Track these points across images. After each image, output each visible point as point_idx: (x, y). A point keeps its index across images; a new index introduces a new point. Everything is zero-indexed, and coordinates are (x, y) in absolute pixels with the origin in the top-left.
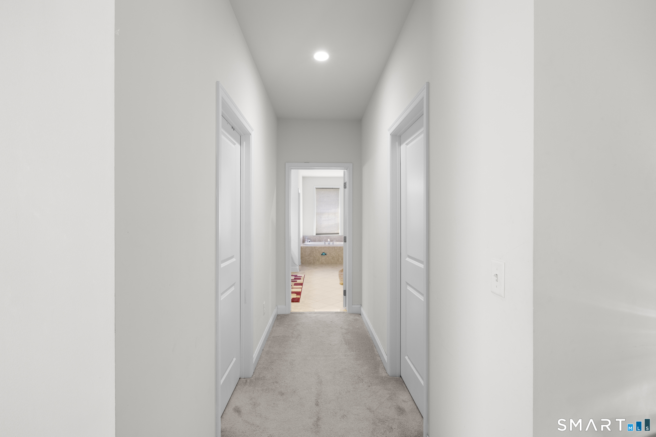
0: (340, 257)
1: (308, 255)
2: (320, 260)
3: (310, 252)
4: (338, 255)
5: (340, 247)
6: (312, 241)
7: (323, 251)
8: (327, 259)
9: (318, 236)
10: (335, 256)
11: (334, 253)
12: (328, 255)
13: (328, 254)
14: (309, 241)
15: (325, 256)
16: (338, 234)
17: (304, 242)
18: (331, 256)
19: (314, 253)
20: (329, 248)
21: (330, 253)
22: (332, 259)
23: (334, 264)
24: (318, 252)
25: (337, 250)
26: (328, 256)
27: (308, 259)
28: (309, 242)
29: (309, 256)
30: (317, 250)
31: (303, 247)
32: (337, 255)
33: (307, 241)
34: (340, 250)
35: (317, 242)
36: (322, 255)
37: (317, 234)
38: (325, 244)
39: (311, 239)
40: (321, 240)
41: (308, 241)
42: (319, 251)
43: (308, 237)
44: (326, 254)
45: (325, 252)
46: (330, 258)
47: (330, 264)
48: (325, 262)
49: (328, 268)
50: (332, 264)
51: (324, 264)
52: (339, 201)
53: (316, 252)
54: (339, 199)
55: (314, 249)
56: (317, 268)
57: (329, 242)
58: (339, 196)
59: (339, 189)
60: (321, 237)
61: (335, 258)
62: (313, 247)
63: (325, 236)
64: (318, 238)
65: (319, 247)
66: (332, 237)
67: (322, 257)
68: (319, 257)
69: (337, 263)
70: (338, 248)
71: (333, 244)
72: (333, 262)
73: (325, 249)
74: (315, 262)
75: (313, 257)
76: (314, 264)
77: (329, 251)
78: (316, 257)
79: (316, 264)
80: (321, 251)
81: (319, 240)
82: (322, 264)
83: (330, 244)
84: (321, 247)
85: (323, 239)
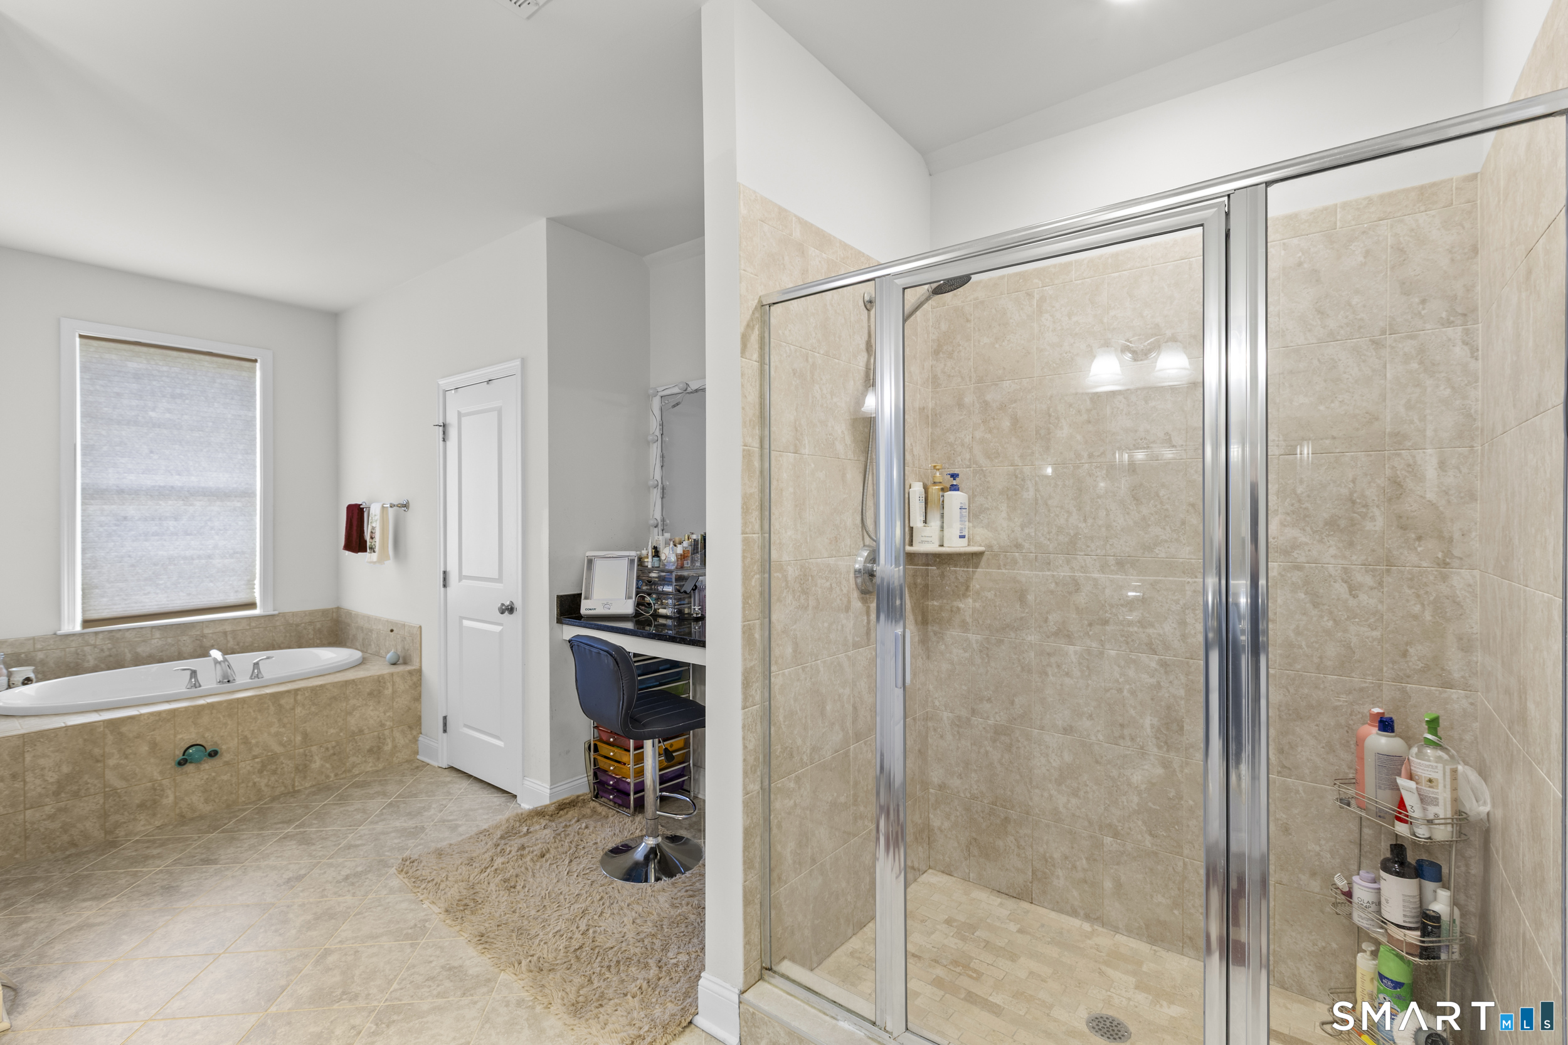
0: (314, 749)
1: (53, 788)
2: (166, 800)
3: (67, 769)
4: (305, 735)
7: (188, 735)
8: (226, 777)
9: (96, 633)
10: (279, 749)
11: (273, 730)
12: (227, 757)
13: (229, 746)
14: (24, 672)
15: (208, 765)
16: (252, 605)
18: (255, 757)
19: (111, 762)
20: (233, 708)
21: (245, 741)
22: (261, 772)
23: (271, 798)
24: (144, 749)
25: (298, 710)
26: (227, 763)
27: (51, 817)
28: (27, 681)
29: (57, 793)
30: (138, 736)
32: (299, 738)
33: (4, 679)
34: (313, 709)
36: (180, 762)
37: (88, 623)
38: (196, 684)
39: (45, 656)
40: (129, 656)
41: (18, 678)
42: (154, 745)
43: (14, 651)
44: (213, 754)
45: (204, 738)
46: (248, 768)
47: (247, 804)
48: (207, 801)
49: (266, 852)
50: (265, 804)
51: (202, 817)
52: (255, 425)
53: (132, 756)
54: (254, 417)
55: (110, 738)
56: (183, 890)
57: (223, 664)
58: (255, 401)
59: (256, 361)
60: (127, 634)
61: (282, 758)
62: (104, 728)
63: (153, 628)
64: (97, 643)
65: (152, 714)
66: (206, 631)
67: (178, 778)
68: (160, 779)
69: (293, 786)
70: (299, 697)
71: (257, 680)
72: (267, 785)
73: (205, 719)
74: (125, 825)
75: (105, 792)
76: (113, 844)
77: (238, 730)
78: (126, 792)
79: (130, 840)
80: (175, 737)
81: (111, 659)
82: (182, 828)
83: (231, 679)
84: (173, 713)
85: (139, 650)
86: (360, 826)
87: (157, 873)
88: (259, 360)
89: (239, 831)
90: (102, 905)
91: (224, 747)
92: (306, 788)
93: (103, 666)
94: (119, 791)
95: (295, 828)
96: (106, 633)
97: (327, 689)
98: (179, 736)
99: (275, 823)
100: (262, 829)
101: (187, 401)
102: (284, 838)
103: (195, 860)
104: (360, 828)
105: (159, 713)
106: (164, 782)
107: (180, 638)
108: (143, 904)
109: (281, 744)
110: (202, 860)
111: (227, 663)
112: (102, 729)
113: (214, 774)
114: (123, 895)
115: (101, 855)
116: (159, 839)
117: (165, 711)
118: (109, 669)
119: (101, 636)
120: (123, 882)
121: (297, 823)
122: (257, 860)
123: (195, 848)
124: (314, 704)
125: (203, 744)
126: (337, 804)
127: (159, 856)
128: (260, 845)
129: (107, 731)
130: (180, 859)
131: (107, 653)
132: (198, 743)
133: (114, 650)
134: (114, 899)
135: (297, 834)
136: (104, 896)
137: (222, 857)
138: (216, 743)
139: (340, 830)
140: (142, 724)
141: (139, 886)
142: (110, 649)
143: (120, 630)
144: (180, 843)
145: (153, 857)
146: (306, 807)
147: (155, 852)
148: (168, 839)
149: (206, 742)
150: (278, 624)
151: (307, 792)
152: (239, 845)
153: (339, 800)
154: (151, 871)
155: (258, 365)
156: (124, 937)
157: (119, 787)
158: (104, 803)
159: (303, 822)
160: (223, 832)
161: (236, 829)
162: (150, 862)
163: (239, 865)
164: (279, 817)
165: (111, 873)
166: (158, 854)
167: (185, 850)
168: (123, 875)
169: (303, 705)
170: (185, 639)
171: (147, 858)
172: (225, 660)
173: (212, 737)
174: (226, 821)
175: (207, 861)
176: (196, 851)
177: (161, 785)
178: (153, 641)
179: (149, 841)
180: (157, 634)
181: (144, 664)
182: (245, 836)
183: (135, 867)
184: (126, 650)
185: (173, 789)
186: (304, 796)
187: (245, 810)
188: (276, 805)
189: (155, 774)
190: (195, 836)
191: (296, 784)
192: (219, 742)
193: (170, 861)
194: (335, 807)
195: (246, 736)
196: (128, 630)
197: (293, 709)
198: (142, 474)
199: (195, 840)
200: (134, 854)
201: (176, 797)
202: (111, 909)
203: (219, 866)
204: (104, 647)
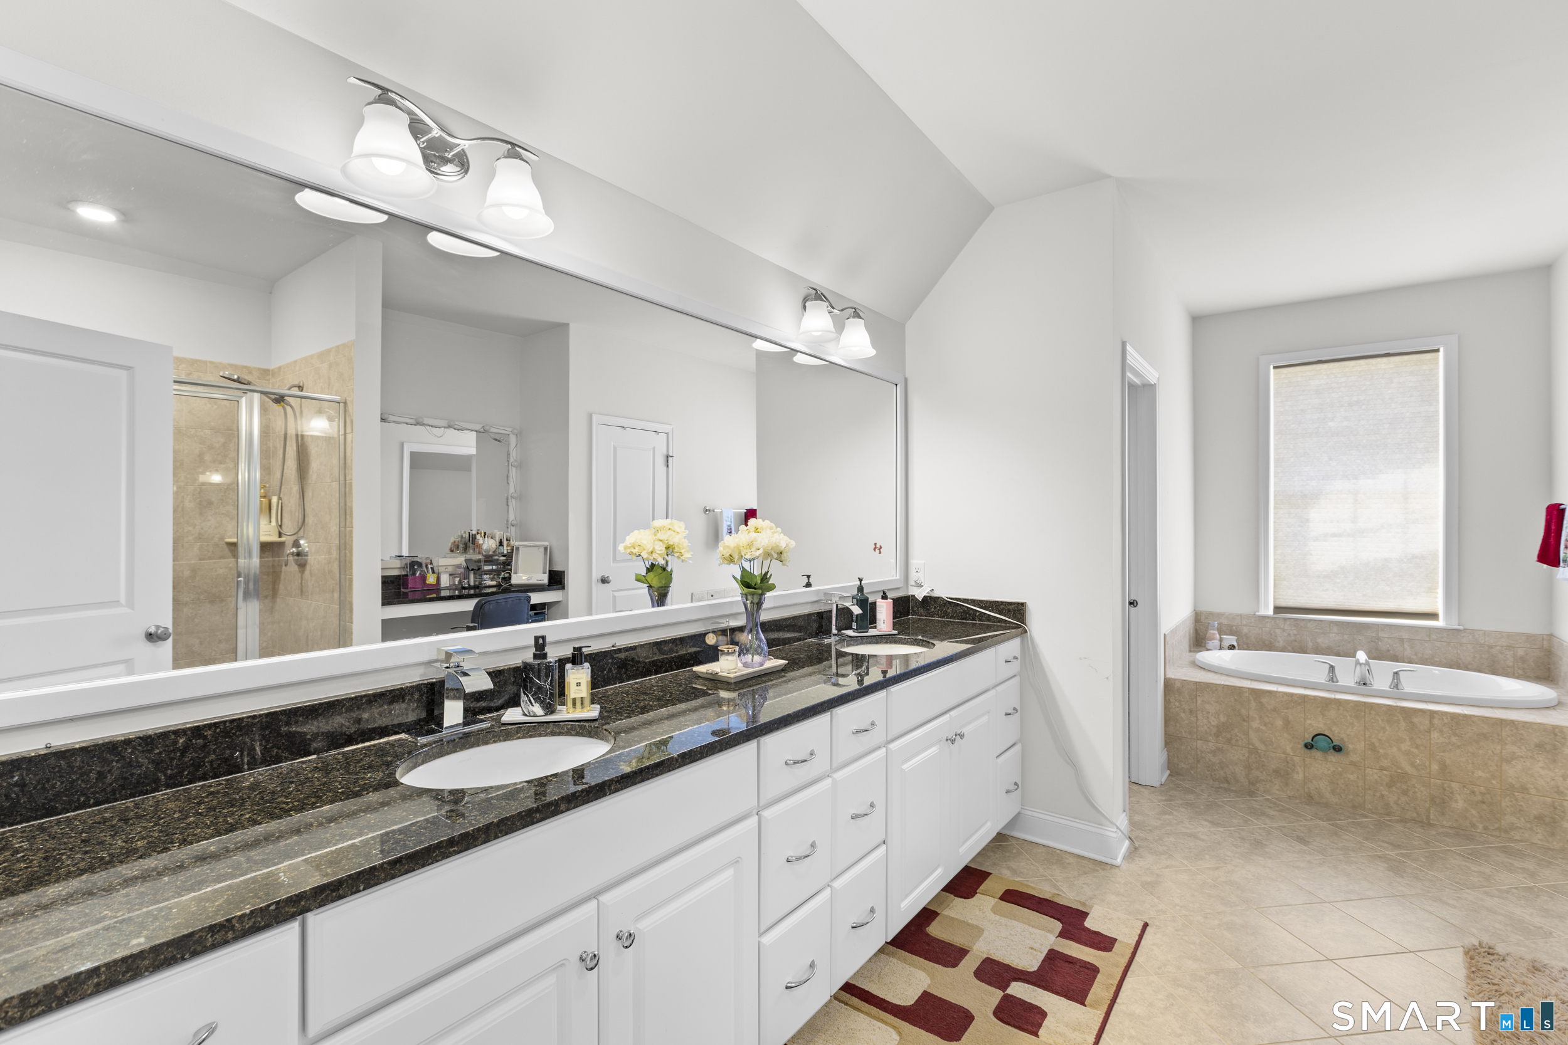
0: (1454, 785)
1: (1215, 730)
2: (1299, 776)
3: (1223, 719)
4: (1443, 767)
5: (1454, 717)
6: (1245, 644)
7: (1318, 724)
8: (1352, 777)
9: (1285, 619)
10: (1410, 770)
11: (1404, 747)
12: (1354, 757)
13: (1356, 746)
14: (1231, 640)
15: (1334, 757)
16: (1433, 616)
17: (1199, 641)
18: (1382, 769)
19: (1254, 725)
20: (1363, 710)
21: (1373, 748)
22: (1390, 786)
23: (1403, 821)
24: (1279, 723)
25: (1435, 735)
26: (1353, 764)
27: (1213, 752)
28: (1232, 647)
29: (1217, 735)
30: (1275, 710)
31: (1178, 685)
32: (1435, 767)
33: (1217, 643)
34: (1454, 739)
35: (1284, 650)
36: (1309, 746)
37: (1278, 609)
38: (1333, 678)
39: (1245, 630)
40: (1310, 644)
41: (1226, 644)
42: (1287, 722)
43: (1225, 621)
44: (1338, 749)
45: (1331, 730)
46: (1376, 777)
47: (1373, 813)
48: (1333, 792)
49: (1352, 859)
50: (1389, 821)
51: (1327, 805)
52: (1438, 421)
53: (1269, 726)
54: (1437, 411)
55: (1253, 704)
56: (1266, 850)
57: (1363, 666)
58: (1438, 394)
59: (1437, 351)
60: (1309, 624)
61: (1414, 781)
62: (1249, 694)
63: (1331, 622)
64: (1286, 628)
65: (1286, 694)
66: (1381, 635)
67: (1308, 760)
68: (1292, 754)
69: (1428, 817)
70: (1436, 721)
71: (1395, 690)
72: (1396, 803)
73: (1332, 713)
74: (1264, 783)
75: (1249, 748)
76: (1251, 794)
77: (1365, 734)
78: (1264, 755)
79: (1264, 796)
80: (1305, 720)
81: (1296, 644)
82: (1306, 806)
83: (1368, 682)
84: (1304, 697)
85: (1319, 640)
86: (1469, 889)
87: (1260, 828)
88: (1442, 349)
89: (1346, 830)
90: (1212, 829)
91: (1351, 746)
92: (1443, 826)
93: (1290, 648)
94: (1259, 751)
95: (1397, 854)
96: (1293, 620)
97: (1473, 722)
98: (1309, 722)
99: (1383, 841)
100: (1367, 839)
101: (1364, 407)
102: (1379, 857)
103: (1293, 834)
104: (1467, 890)
105: (1292, 695)
106: (1295, 758)
107: (1355, 636)
108: (1235, 843)
109: (1412, 764)
110: (1298, 837)
111: (1367, 667)
112: (1247, 695)
113: (1340, 769)
114: (1228, 830)
115: (1238, 797)
116: (1282, 806)
117: (1296, 694)
118: (1294, 652)
119: (1288, 622)
120: (1235, 821)
121: (1404, 852)
122: (1340, 861)
123: (1301, 826)
124: (1455, 734)
125: (1331, 736)
126: (1463, 856)
127: (1272, 818)
128: (1354, 851)
129: (1251, 698)
130: (1284, 827)
131: (1293, 638)
132: (1325, 733)
133: (1298, 636)
134: (1222, 829)
135: (1394, 860)
136: (1218, 825)
137: (1315, 843)
138: (1342, 739)
139: (1441, 880)
140: (1277, 700)
141: (1242, 830)
142: (1295, 635)
143: (1303, 620)
144: (1294, 816)
145: (1268, 816)
146: (1427, 843)
147: (1272, 813)
148: (1289, 809)
149: (1333, 735)
150: (1464, 641)
151: (1441, 830)
152: (1335, 841)
153: (1469, 854)
154: (1258, 825)
155: (1441, 354)
156: (1207, 856)
157: (1259, 748)
158: (1248, 757)
159: (1411, 853)
160: (1332, 825)
161: (1345, 828)
162: (1263, 818)
163: (1322, 857)
164: (1392, 838)
165: (1234, 812)
166: (1273, 815)
167: (1293, 823)
168: (1239, 817)
169: (1441, 731)
170: (1360, 638)
171: (1263, 814)
172: (1367, 663)
173: (1339, 733)
174: (1343, 818)
175: (1301, 840)
176: (1300, 828)
177: (1292, 760)
178: (1331, 635)
179: (1275, 803)
180: (1335, 629)
181: (1323, 654)
182: (1347, 837)
183: (1251, 816)
184: (1308, 639)
185: (1302, 768)
186: (1434, 832)
187: (1365, 816)
188: (1399, 827)
189: (1288, 748)
190: (1309, 817)
191: (1432, 817)
192: (1346, 740)
193: (1275, 825)
194: (1457, 857)
195: (1373, 743)
196: (1310, 620)
197: (1429, 731)
198: (1323, 480)
199: (1306, 820)
200: (1258, 807)
201: (1305, 776)
202: (1215, 834)
203: (1306, 848)
204: (1291, 632)
